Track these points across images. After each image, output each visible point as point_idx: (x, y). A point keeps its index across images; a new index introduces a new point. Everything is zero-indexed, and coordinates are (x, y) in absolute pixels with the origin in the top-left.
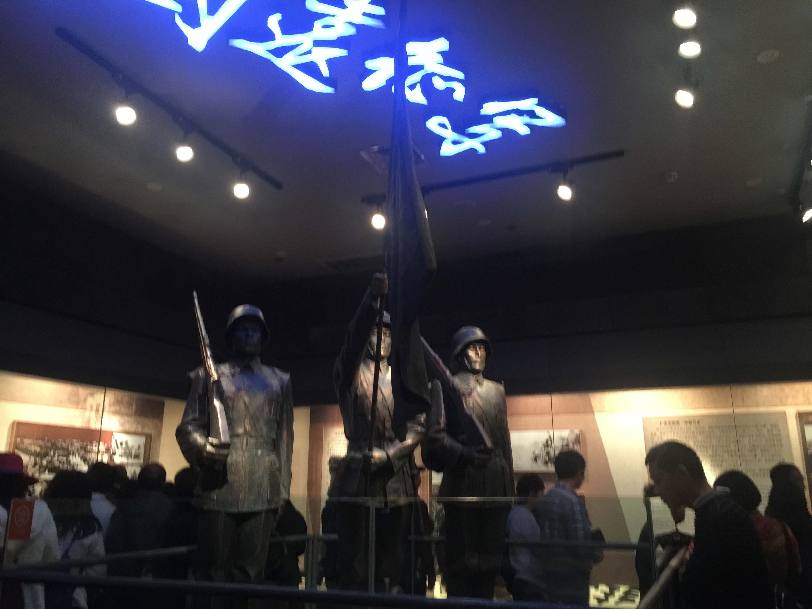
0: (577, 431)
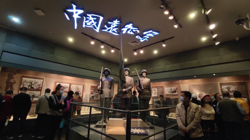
0: (177, 87)
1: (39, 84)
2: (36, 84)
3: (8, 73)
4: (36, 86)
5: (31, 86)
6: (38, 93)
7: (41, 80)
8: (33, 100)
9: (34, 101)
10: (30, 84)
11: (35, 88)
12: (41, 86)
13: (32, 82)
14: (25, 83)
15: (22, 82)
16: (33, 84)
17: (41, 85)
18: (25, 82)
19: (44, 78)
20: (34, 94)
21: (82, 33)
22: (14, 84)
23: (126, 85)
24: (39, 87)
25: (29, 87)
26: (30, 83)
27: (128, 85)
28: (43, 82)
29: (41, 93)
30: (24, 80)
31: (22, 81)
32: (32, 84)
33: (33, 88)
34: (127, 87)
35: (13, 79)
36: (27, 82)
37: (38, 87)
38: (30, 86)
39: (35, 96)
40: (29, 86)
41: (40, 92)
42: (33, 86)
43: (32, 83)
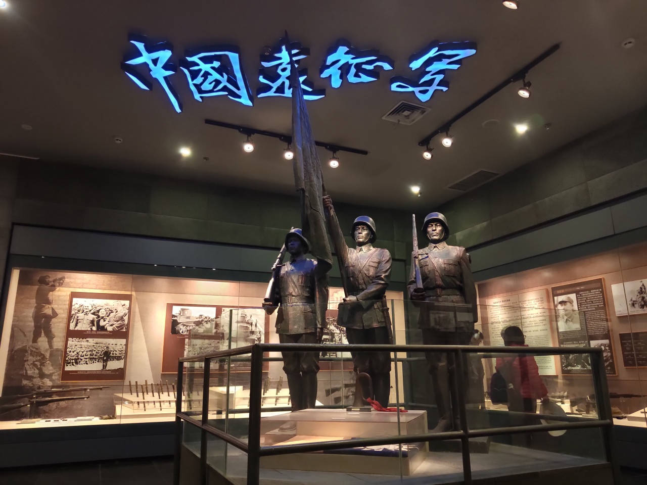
1: (120, 314)
2: (112, 315)
3: (36, 287)
4: (111, 323)
5: (98, 322)
6: (119, 344)
7: (123, 302)
8: (108, 368)
9: (109, 370)
10: (95, 317)
11: (110, 329)
12: (126, 322)
13: (98, 311)
14: (81, 315)
15: (73, 312)
16: (102, 318)
17: (126, 318)
18: (79, 311)
19: (131, 295)
20: (107, 348)
21: (208, 121)
22: (53, 320)
23: (358, 280)
24: (121, 327)
25: (94, 325)
26: (93, 314)
27: (366, 279)
28: (130, 309)
29: (126, 345)
30: (77, 306)
31: (73, 307)
32: (99, 316)
33: (103, 328)
34: (364, 286)
35: (49, 306)
36: (85, 311)
37: (117, 324)
38: (95, 323)
39: (111, 355)
40: (92, 322)
41: (123, 341)
42: (102, 323)
43: (100, 314)
